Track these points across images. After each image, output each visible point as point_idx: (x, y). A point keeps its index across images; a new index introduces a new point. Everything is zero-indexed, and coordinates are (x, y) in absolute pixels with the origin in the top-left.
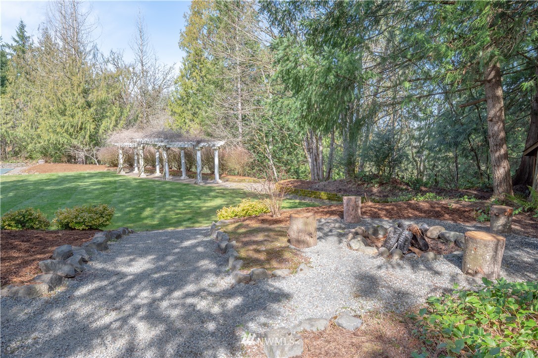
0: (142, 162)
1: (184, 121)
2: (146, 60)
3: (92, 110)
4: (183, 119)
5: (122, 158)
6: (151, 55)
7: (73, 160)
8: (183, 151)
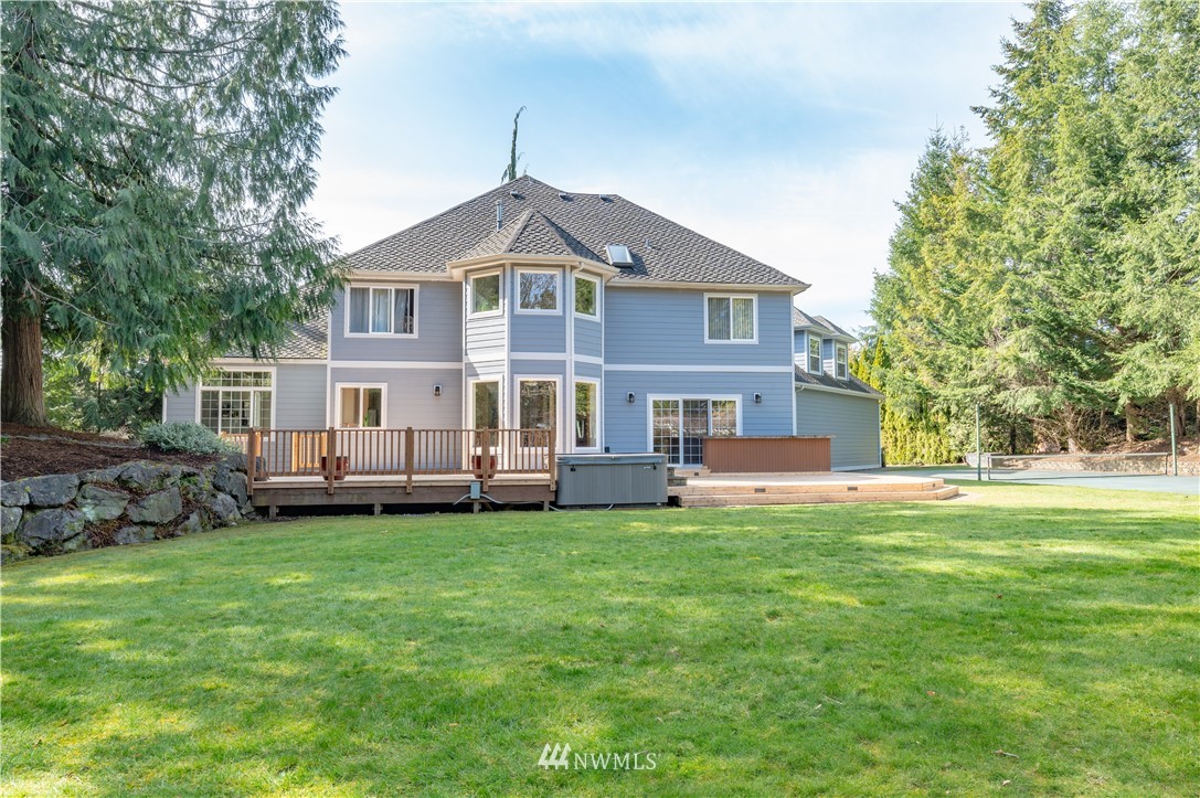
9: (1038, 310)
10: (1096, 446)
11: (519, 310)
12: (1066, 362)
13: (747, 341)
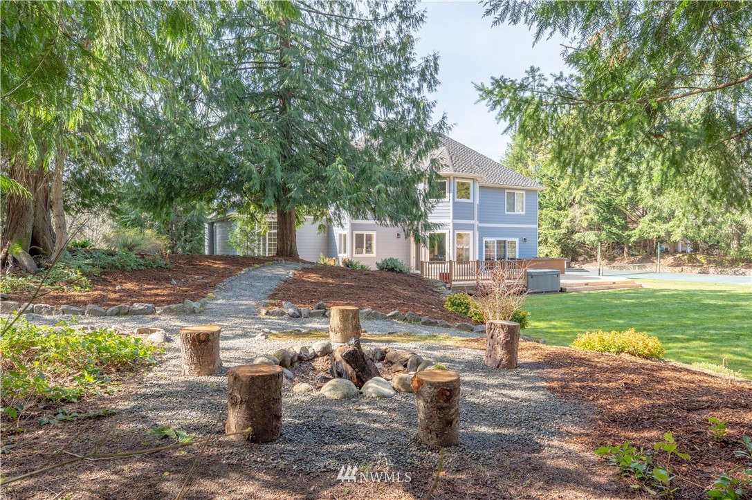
9: (602, 198)
10: (612, 259)
11: (457, 200)
12: (609, 221)
13: (521, 213)
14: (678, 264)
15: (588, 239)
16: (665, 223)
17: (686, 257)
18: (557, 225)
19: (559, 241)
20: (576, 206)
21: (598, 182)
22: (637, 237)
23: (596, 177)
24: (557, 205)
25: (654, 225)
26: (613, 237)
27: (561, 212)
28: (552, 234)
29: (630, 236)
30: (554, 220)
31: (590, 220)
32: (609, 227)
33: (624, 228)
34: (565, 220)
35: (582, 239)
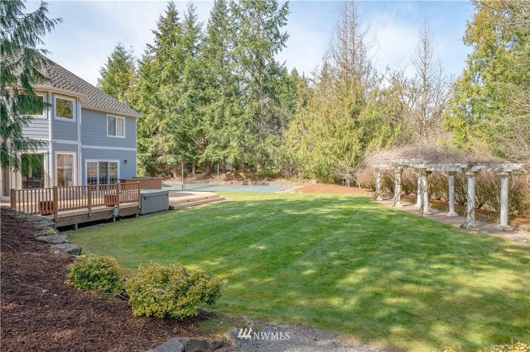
0: (399, 189)
1: (465, 137)
2: (429, 73)
3: (360, 130)
4: (464, 135)
5: (381, 182)
6: (436, 66)
7: (343, 182)
8: (452, 177)
11: (56, 118)
13: (122, 137)
14: (229, 179)
15: (169, 161)
16: (223, 150)
17: (233, 174)
18: (144, 150)
19: (145, 163)
20: (159, 135)
21: (176, 117)
22: (204, 160)
23: (174, 113)
24: (143, 134)
25: (216, 151)
26: (187, 159)
27: (147, 139)
28: (140, 157)
29: (198, 159)
30: (141, 145)
31: (171, 146)
32: (184, 152)
33: (194, 153)
34: (151, 146)
35: (164, 161)
